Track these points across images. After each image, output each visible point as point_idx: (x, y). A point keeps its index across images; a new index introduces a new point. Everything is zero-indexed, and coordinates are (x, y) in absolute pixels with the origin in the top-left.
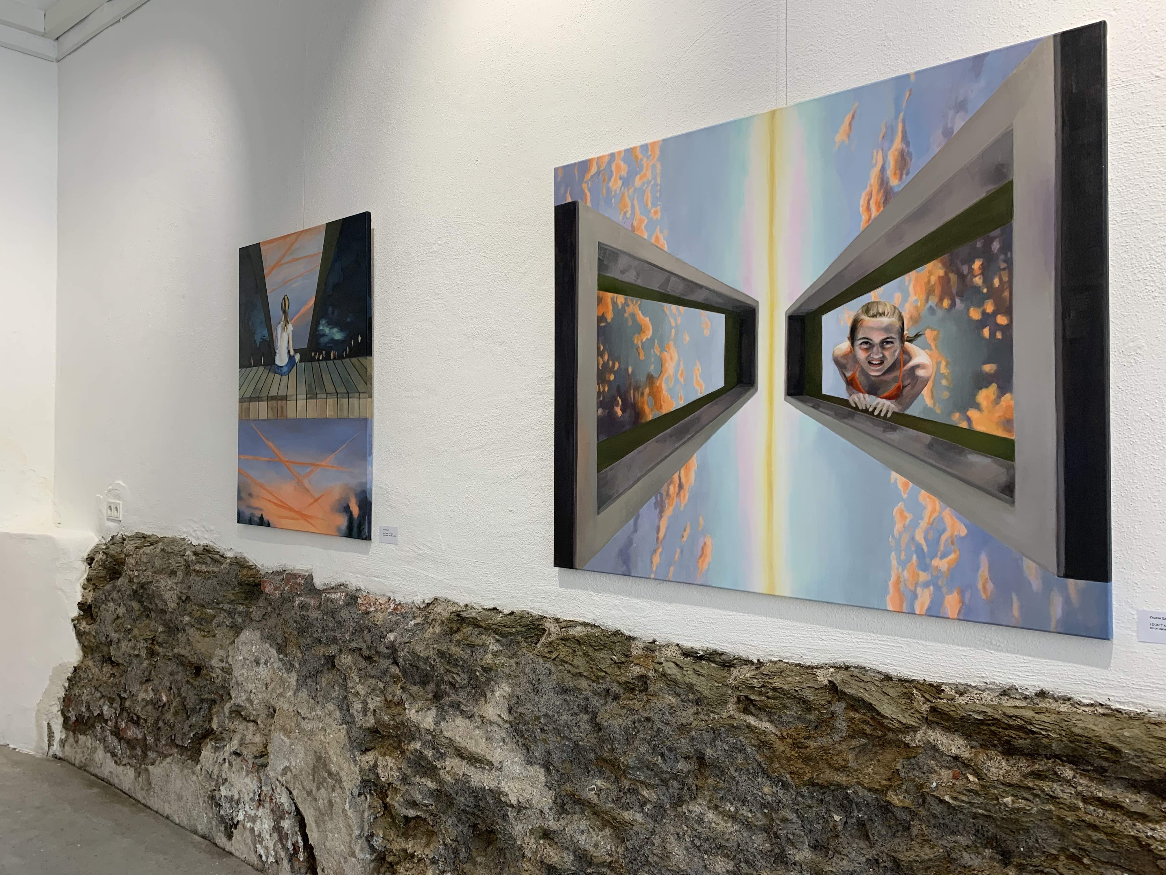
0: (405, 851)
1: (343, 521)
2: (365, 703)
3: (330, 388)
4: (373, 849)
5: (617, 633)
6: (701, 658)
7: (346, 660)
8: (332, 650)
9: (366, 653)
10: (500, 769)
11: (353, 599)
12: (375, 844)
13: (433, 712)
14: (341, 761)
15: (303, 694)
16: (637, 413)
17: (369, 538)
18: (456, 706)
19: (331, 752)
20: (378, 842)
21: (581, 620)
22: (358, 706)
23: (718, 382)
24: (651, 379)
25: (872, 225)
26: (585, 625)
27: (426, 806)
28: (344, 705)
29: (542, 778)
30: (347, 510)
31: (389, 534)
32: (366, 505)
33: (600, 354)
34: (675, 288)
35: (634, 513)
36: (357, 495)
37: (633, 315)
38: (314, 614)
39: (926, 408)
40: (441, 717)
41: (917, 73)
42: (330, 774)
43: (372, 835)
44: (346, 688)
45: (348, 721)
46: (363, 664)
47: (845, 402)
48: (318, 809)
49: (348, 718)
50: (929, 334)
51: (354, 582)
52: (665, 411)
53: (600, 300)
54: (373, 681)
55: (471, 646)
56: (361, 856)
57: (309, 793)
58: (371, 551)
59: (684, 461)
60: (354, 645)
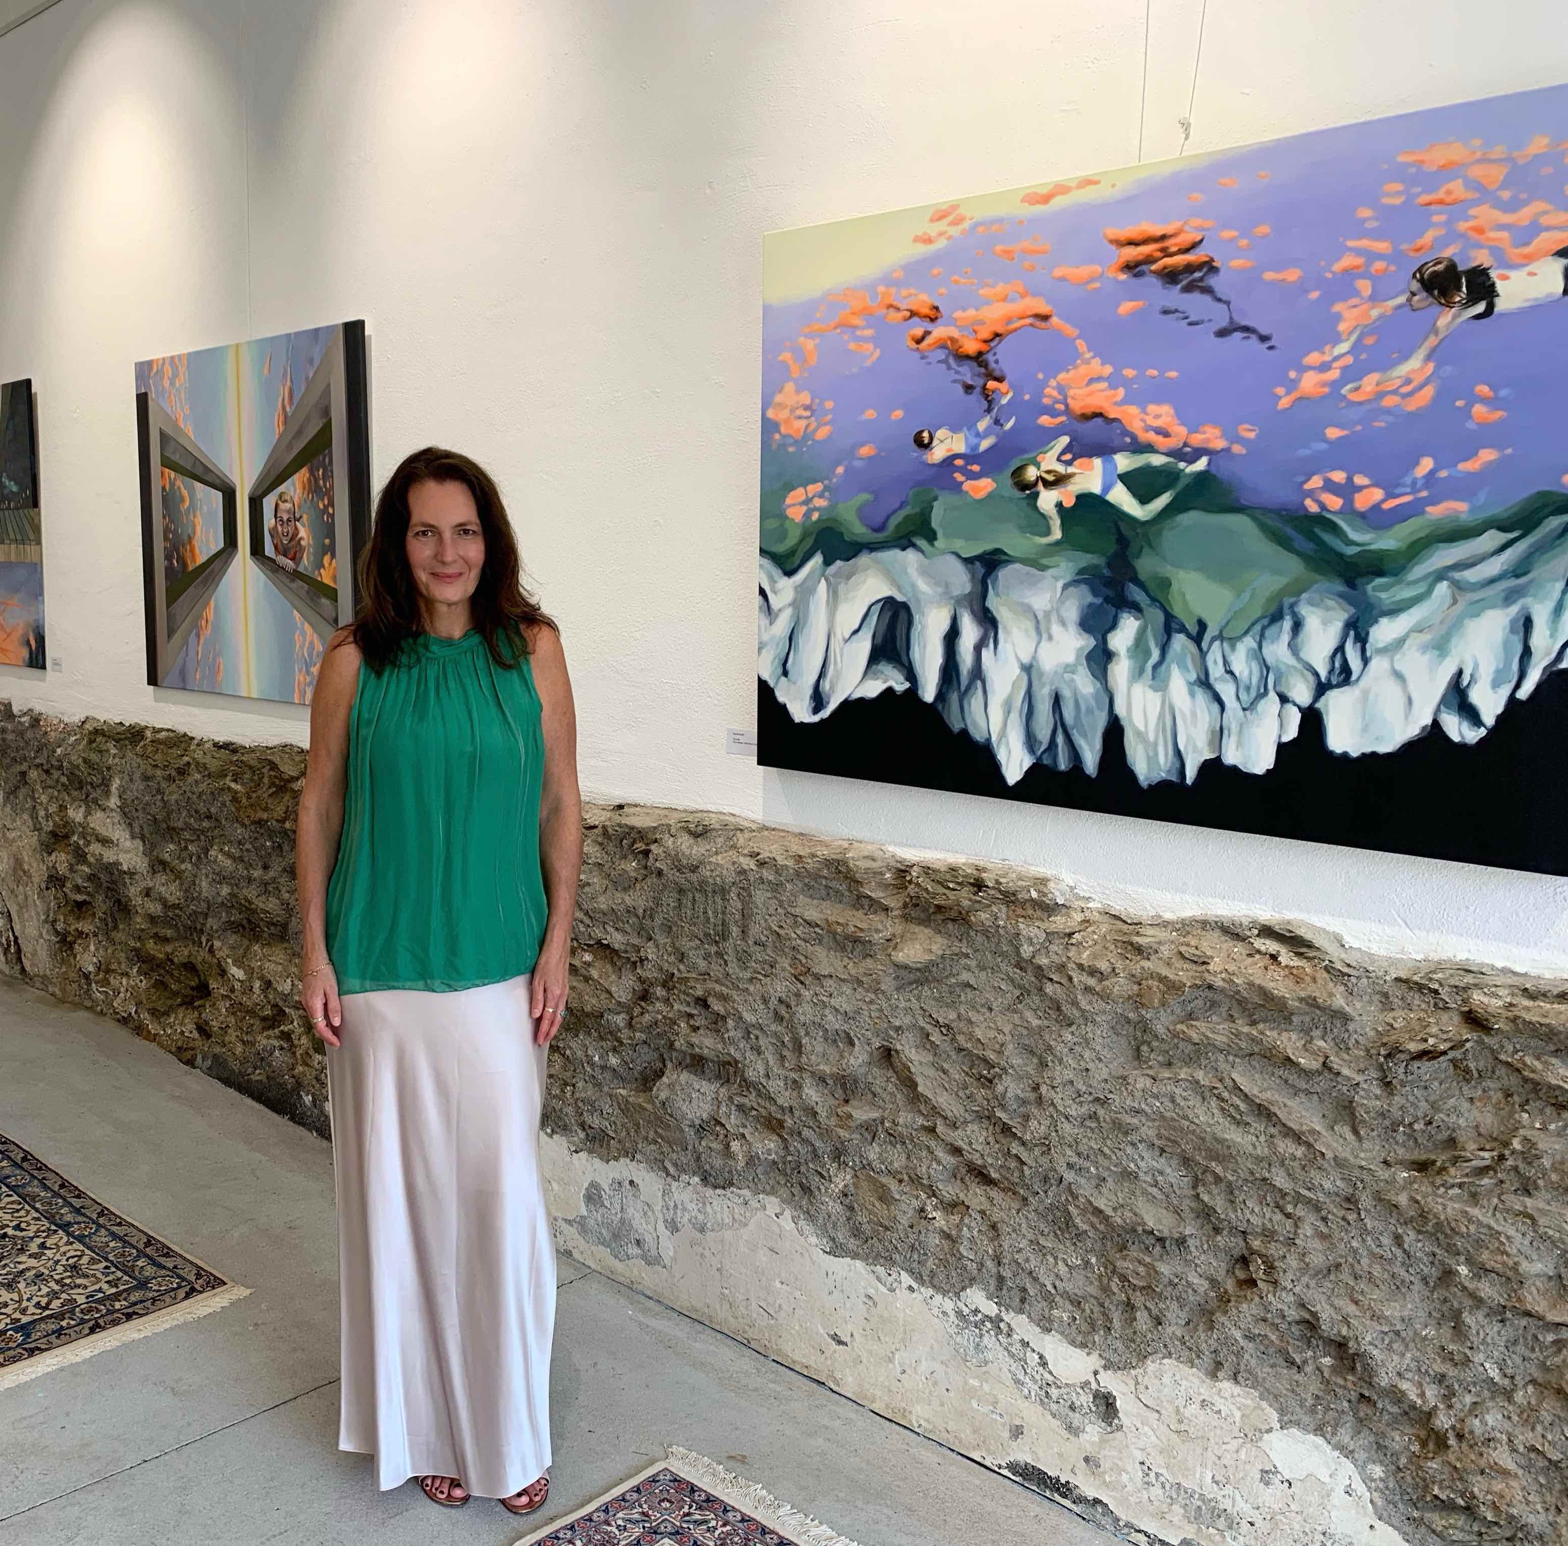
0: (77, 929)
1: (25, 653)
2: (46, 809)
3: (12, 536)
4: (57, 933)
5: (185, 735)
6: (220, 747)
7: (33, 774)
8: (24, 767)
9: (45, 767)
10: (117, 845)
11: (36, 721)
12: (59, 928)
13: (83, 809)
14: (32, 860)
15: (8, 809)
16: (184, 565)
17: (44, 667)
18: (95, 801)
19: (24, 854)
20: (60, 926)
21: (166, 727)
22: (42, 813)
23: (221, 545)
24: (190, 539)
25: (281, 436)
26: (168, 730)
27: (85, 888)
28: (34, 816)
29: (141, 848)
30: (28, 643)
31: (56, 663)
32: (41, 640)
33: (164, 517)
34: (199, 471)
35: (185, 642)
36: (34, 630)
37: (179, 488)
38: (10, 737)
39: (306, 568)
40: (88, 813)
41: (295, 334)
42: (24, 872)
43: (55, 921)
44: (33, 799)
45: (37, 828)
46: (44, 776)
47: (273, 561)
48: (19, 904)
49: (38, 826)
50: (305, 517)
51: (39, 707)
52: (198, 564)
53: (162, 473)
54: (51, 790)
55: (101, 752)
56: (47, 937)
57: (12, 891)
58: (48, 679)
59: (207, 603)
60: (38, 761)
